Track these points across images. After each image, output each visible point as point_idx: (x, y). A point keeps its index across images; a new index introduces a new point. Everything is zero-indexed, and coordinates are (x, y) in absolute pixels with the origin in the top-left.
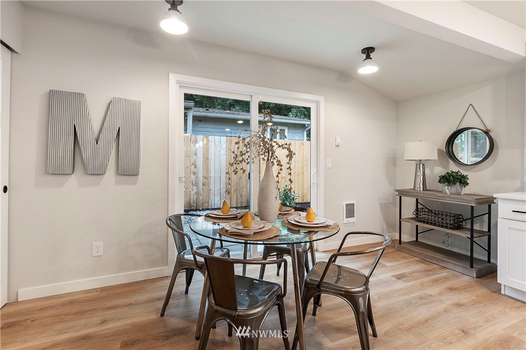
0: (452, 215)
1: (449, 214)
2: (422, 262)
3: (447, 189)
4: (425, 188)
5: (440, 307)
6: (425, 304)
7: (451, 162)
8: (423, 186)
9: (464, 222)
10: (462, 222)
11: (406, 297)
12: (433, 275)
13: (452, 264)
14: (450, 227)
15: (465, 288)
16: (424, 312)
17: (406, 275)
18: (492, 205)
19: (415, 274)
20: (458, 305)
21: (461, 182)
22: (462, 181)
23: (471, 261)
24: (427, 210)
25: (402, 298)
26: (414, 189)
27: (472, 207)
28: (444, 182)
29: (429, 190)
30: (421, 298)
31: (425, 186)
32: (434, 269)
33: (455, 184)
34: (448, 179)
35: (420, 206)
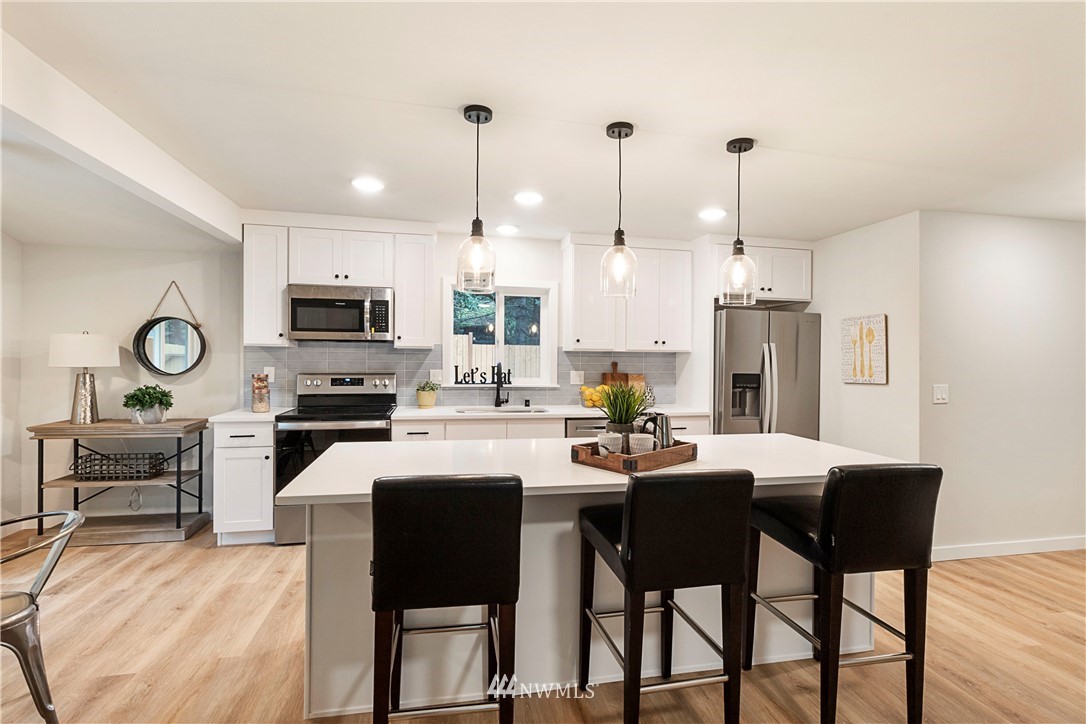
0: (147, 456)
1: (140, 456)
2: (94, 551)
3: (139, 416)
4: (95, 418)
5: (143, 597)
6: (118, 605)
7: (142, 369)
8: (92, 413)
9: (165, 463)
10: (162, 463)
11: (81, 612)
12: (119, 562)
13: (151, 534)
14: (145, 477)
15: (172, 559)
16: (118, 616)
17: (68, 583)
18: (204, 431)
19: (86, 574)
20: (167, 583)
21: (161, 403)
22: (163, 400)
23: (178, 518)
24: (98, 457)
25: (72, 617)
26: (71, 422)
27: (179, 439)
28: (134, 406)
29: (104, 420)
30: (108, 601)
31: (95, 414)
32: (119, 553)
33: (152, 407)
34: (141, 399)
35: (82, 452)
